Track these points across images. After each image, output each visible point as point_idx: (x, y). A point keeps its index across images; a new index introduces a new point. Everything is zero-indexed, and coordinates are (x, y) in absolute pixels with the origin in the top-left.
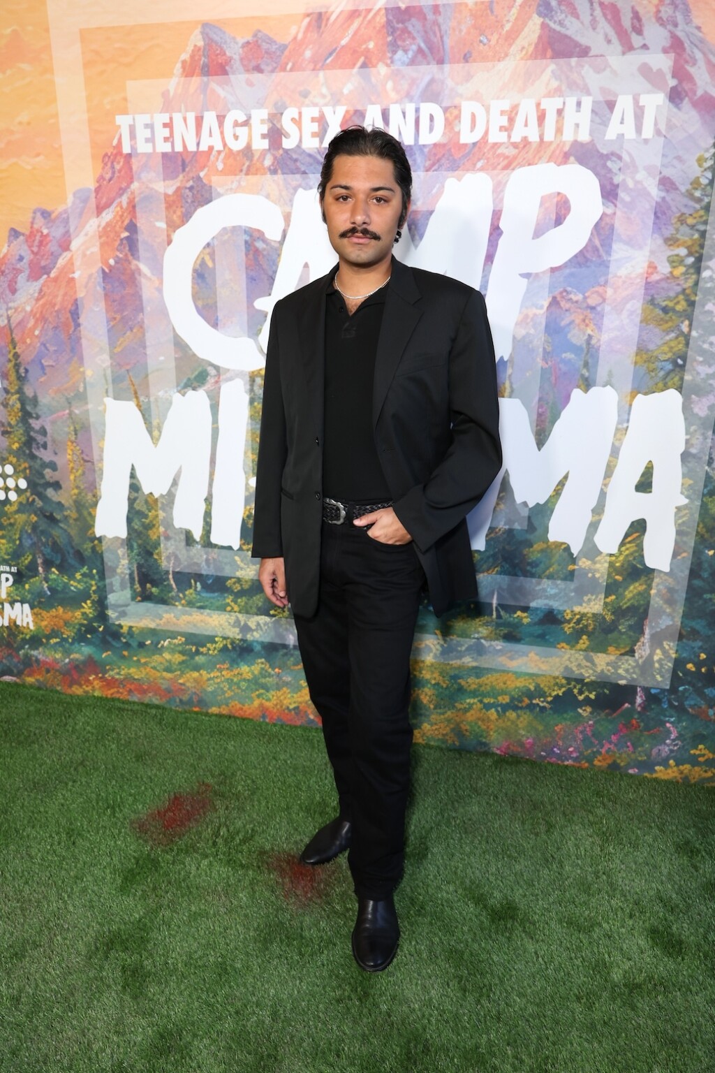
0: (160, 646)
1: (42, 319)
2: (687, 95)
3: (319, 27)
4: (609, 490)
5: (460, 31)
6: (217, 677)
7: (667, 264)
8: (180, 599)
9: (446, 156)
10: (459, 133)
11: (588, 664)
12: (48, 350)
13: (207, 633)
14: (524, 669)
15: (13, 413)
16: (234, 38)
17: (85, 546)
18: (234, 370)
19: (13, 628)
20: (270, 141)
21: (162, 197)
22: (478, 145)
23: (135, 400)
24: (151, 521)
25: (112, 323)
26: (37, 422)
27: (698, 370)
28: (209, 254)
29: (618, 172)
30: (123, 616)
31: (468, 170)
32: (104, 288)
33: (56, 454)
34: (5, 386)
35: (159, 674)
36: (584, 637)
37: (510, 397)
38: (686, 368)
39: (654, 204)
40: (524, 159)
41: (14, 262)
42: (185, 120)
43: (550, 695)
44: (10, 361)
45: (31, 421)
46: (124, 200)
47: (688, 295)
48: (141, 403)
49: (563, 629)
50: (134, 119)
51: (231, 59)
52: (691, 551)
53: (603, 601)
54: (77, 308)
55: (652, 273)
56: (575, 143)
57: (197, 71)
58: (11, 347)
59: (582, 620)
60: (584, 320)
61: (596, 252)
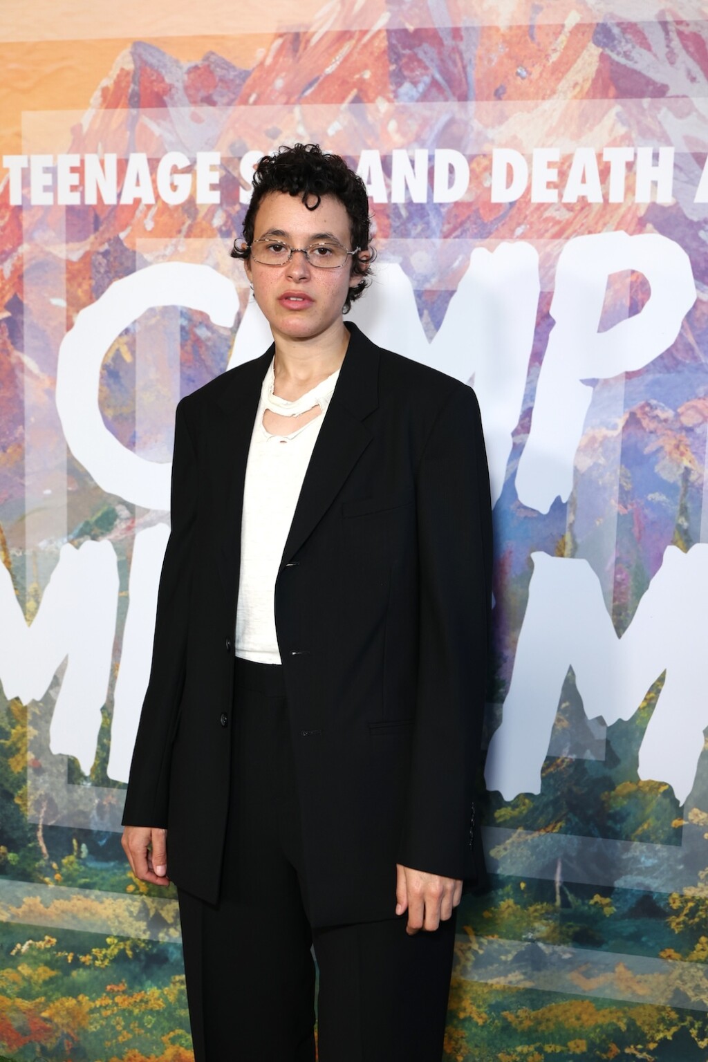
0: (13, 953)
3: (296, 50)
5: (490, 60)
6: (106, 1007)
8: (52, 872)
9: (472, 219)
10: (489, 189)
13: (93, 930)
14: (608, 994)
16: (177, 62)
18: (156, 511)
20: (222, 194)
21: (63, 265)
22: (517, 205)
24: (14, 744)
28: (127, 344)
31: (503, 238)
35: (9, 1002)
36: (703, 939)
37: (572, 556)
40: (582, 225)
42: (102, 163)
43: (653, 1040)
46: (7, 268)
48: (11, 559)
49: (668, 925)
50: (29, 161)
51: (171, 87)
56: (653, 206)
57: (123, 100)
59: (698, 911)
60: (677, 447)
61: (690, 353)
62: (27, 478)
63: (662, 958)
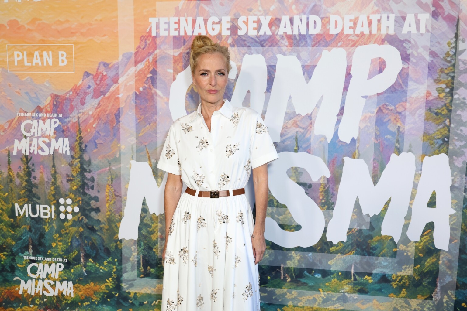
0: (153, 304)
1: (98, 118)
2: (440, 14)
4: (413, 207)
7: (436, 92)
9: (323, 40)
10: (329, 29)
11: (407, 306)
12: (100, 135)
14: (370, 310)
15: (75, 170)
17: (111, 245)
19: (61, 297)
20: (231, 31)
21: (172, 57)
22: (339, 35)
23: (149, 161)
24: (153, 230)
25: (138, 121)
26: (89, 174)
27: (456, 144)
29: (409, 48)
30: (132, 287)
31: (334, 47)
32: (136, 102)
33: (99, 192)
34: (72, 154)
36: (404, 290)
37: (358, 158)
38: (450, 142)
39: (428, 63)
40: (362, 42)
41: (85, 88)
42: (186, 20)
44: (77, 141)
45: (85, 174)
46: (151, 58)
47: (447, 107)
48: (152, 163)
49: (391, 285)
50: (159, 20)
52: (459, 239)
53: (413, 269)
54: (119, 113)
55: (429, 96)
56: (387, 35)
58: (78, 133)
59: (402, 280)
60: (395, 119)
61: (400, 86)
62: (158, 134)
63: (389, 297)
